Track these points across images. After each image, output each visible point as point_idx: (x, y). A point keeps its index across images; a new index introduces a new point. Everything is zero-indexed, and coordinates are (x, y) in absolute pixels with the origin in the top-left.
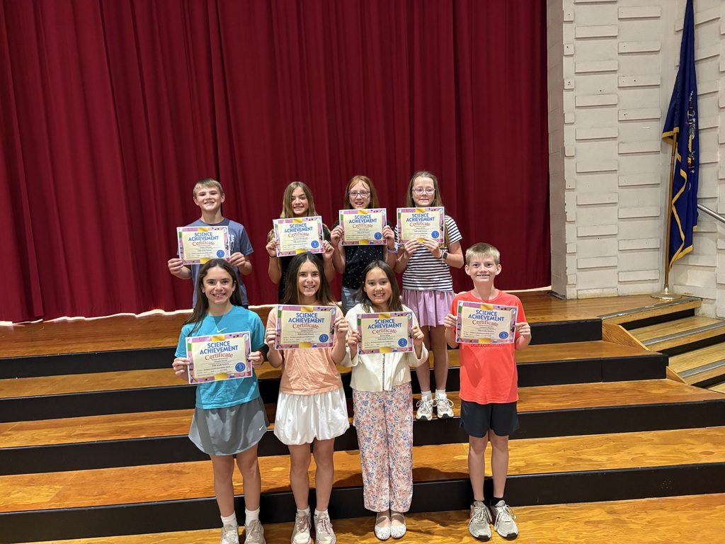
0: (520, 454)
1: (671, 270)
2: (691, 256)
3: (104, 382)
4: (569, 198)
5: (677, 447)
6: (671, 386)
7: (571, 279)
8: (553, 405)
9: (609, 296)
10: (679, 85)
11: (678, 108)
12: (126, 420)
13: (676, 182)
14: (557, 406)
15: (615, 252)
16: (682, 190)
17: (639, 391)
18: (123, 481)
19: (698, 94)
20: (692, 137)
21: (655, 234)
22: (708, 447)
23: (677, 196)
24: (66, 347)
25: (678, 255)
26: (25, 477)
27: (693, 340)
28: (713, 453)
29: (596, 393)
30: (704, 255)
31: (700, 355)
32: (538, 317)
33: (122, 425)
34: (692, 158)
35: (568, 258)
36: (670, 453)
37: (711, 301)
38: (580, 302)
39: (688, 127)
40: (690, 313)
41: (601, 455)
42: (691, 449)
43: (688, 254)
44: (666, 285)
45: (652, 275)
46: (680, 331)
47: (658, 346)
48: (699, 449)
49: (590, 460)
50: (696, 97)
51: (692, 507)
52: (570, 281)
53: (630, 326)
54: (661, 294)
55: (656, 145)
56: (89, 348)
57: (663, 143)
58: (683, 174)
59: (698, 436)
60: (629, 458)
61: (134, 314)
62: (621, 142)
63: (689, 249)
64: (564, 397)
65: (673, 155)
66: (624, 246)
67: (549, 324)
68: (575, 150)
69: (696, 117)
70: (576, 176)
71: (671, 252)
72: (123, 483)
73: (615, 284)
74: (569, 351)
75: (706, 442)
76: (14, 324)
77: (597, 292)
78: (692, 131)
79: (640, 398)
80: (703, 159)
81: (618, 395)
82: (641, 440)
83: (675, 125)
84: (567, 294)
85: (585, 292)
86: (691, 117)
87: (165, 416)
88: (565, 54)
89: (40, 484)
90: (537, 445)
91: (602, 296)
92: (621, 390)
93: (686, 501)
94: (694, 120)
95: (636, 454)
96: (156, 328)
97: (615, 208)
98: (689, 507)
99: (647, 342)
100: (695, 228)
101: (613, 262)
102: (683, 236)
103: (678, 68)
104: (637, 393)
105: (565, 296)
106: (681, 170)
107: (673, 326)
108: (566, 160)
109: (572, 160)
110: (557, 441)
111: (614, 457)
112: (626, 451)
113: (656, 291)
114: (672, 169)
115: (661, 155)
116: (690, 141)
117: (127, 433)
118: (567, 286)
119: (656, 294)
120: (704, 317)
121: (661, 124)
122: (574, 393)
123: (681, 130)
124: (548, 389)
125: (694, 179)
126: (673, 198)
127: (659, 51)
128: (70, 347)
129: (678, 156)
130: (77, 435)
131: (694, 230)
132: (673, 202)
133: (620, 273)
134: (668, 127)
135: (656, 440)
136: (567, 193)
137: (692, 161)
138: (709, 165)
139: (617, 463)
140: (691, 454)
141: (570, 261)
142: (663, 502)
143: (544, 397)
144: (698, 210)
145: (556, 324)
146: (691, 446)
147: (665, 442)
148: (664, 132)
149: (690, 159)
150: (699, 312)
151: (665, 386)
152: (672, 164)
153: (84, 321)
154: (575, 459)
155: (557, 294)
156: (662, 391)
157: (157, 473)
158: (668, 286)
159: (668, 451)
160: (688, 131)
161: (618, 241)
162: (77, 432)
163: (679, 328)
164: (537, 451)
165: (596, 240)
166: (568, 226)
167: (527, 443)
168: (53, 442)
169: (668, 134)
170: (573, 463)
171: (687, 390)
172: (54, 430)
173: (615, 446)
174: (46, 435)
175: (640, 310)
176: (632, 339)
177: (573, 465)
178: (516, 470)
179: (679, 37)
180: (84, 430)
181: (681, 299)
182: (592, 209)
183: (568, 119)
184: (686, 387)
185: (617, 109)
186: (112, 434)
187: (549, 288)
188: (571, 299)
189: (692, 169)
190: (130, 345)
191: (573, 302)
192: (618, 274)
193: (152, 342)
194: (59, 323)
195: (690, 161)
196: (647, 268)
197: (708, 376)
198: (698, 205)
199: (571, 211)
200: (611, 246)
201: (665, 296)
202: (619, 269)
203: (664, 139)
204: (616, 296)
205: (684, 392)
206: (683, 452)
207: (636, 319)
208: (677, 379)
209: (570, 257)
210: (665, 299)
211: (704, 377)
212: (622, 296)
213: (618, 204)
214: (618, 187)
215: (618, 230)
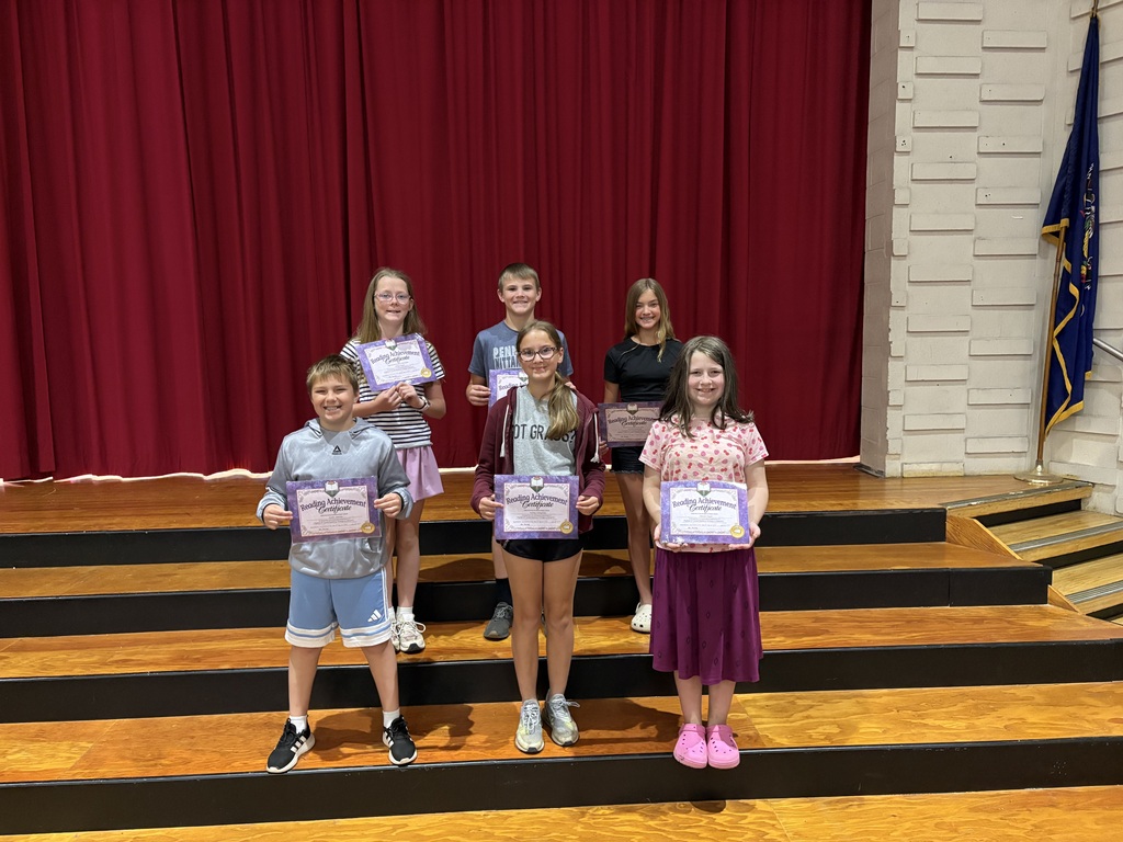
0: (827, 713)
1: (1047, 439)
2: (1079, 417)
3: (159, 579)
4: (896, 319)
5: (1072, 709)
6: (1056, 615)
7: (893, 447)
8: (878, 638)
9: (952, 474)
10: (1072, 153)
11: (1068, 188)
12: (195, 640)
13: (1062, 302)
14: (884, 641)
15: (962, 407)
16: (1071, 314)
17: (1009, 622)
18: (192, 738)
19: (1101, 168)
20: (1089, 234)
21: (1022, 383)
23: (1062, 325)
24: (95, 522)
25: (1060, 415)
26: (29, 727)
27: (1083, 546)
29: (943, 622)
30: (1099, 416)
31: (1093, 570)
32: (846, 502)
33: (187, 647)
34: (1087, 267)
35: (890, 412)
36: (1061, 719)
37: (1107, 488)
38: (905, 482)
39: (1084, 219)
40: (1074, 506)
41: (957, 719)
42: (1093, 714)
43: (1075, 415)
44: (1039, 461)
45: (1017, 445)
46: (1064, 531)
47: (1033, 554)
48: (1105, 714)
49: (940, 727)
50: (1097, 173)
51: (1099, 805)
52: (891, 450)
53: (991, 520)
54: (1030, 474)
55: (1032, 245)
56: (135, 524)
57: (1042, 242)
58: (1074, 290)
59: (1101, 694)
60: (1000, 725)
61: (201, 475)
62: (979, 238)
63: (1077, 407)
64: (893, 626)
65: (1059, 260)
66: (977, 398)
67: (866, 513)
68: (909, 247)
69: (1097, 204)
70: (909, 288)
71: (1049, 410)
72: (193, 741)
73: (962, 456)
74: (898, 556)
75: (1116, 704)
76: (7, 483)
77: (933, 468)
78: (1090, 225)
79: (1011, 632)
80: (1103, 271)
81: (975, 626)
82: (1016, 699)
83: (1063, 214)
84: (887, 468)
85: (915, 467)
86: (1088, 204)
87: (258, 636)
88: (899, 97)
89: (56, 740)
90: (854, 700)
91: (940, 474)
92: (980, 620)
93: (1090, 795)
94: (1093, 208)
95: (1010, 720)
96: (240, 497)
97: (965, 339)
98: (1095, 804)
99: (1019, 547)
100: (1088, 376)
101: (959, 422)
102: (1069, 387)
103: (1071, 129)
104: (1006, 624)
105: (882, 473)
106: (1071, 285)
107: (1051, 524)
108: (894, 262)
109: (904, 263)
110: (885, 695)
111: (977, 722)
112: (995, 714)
113: (1023, 470)
114: (1056, 281)
115: (1038, 262)
116: (1086, 241)
117: (198, 660)
118: (887, 457)
119: (1024, 474)
120: (1095, 512)
121: (1041, 214)
122: (909, 622)
123: (1072, 223)
124: (868, 614)
125: (1089, 299)
126: (1056, 326)
127: (1041, 101)
128: (102, 521)
129: (1066, 263)
130: (117, 662)
131: (1087, 378)
132: (1056, 333)
133: (969, 440)
134: (1052, 218)
135: (1039, 699)
136: (892, 313)
137: (1088, 270)
138: (1114, 278)
139: (982, 732)
140: (1094, 721)
141: (893, 419)
142: (1054, 795)
143: (862, 625)
144: (1094, 348)
145: (876, 513)
146: (1092, 709)
147: (1053, 702)
148: (1044, 225)
149: (1084, 268)
150: (1088, 505)
151: (1045, 615)
152: (1056, 275)
153: (120, 482)
154: (917, 725)
155: (869, 468)
156: (1044, 623)
157: (248, 726)
158: (1042, 464)
159: (1059, 715)
160: (1084, 225)
161: (968, 390)
162: (116, 658)
163: (1063, 527)
164: (854, 710)
165: (933, 388)
166: (892, 365)
167: (836, 697)
168: (78, 672)
169: (1051, 229)
170: (913, 731)
171: (1081, 622)
172: (78, 653)
173: (975, 706)
174: (64, 660)
175: (1003, 497)
176: (993, 541)
177: (914, 734)
178: (826, 739)
179: (1075, 81)
180: (127, 654)
181: (1061, 483)
182: (930, 339)
183: (900, 197)
184: (1080, 617)
185: (975, 186)
186: (173, 661)
187: (856, 459)
188: (893, 478)
189: (1087, 284)
190: (200, 522)
191: (895, 482)
192: (966, 440)
193: (237, 517)
194: (76, 484)
195: (1084, 272)
196: (1010, 434)
197: (1108, 602)
198: (1095, 340)
199: (898, 340)
200: (957, 397)
201: (1037, 478)
202: (967, 434)
203: (1044, 236)
204: (962, 474)
205: (1078, 625)
206: (1083, 719)
207: (996, 511)
208: (1065, 606)
209: (893, 412)
210: (1038, 483)
211: (1103, 604)
212: (970, 476)
213: (970, 333)
214: (971, 307)
215: (969, 373)
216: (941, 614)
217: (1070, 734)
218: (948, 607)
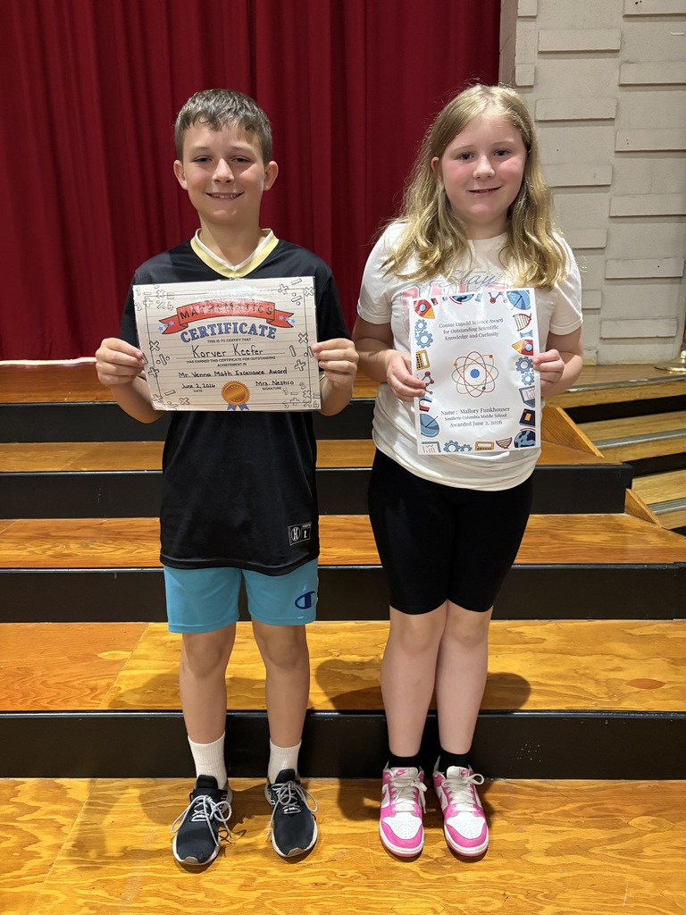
5: (585, 661)
15: (598, 281)
21: (676, 251)
22: (657, 668)
28: (660, 684)
36: (559, 677)
42: (614, 669)
45: (664, 329)
47: (630, 452)
48: (631, 672)
51: (576, 816)
54: (671, 361)
59: (645, 638)
62: (627, 62)
66: (615, 271)
68: (536, 74)
73: (595, 342)
79: (543, 549)
93: (567, 797)
97: (604, 196)
98: (566, 814)
99: (606, 443)
101: (593, 300)
107: (679, 418)
109: (529, 96)
113: (666, 357)
133: (604, 323)
140: (608, 682)
146: (617, 663)
159: (561, 670)
161: (606, 261)
175: (618, 385)
183: (525, 7)
184: (655, 531)
192: (601, 323)
196: (655, 315)
200: (592, 268)
201: (680, 366)
202: (603, 314)
204: (594, 364)
205: (647, 542)
206: (592, 677)
207: (606, 401)
208: (642, 516)
210: (676, 370)
212: (604, 366)
213: (611, 188)
214: (613, 154)
215: (607, 239)
217: (554, 702)
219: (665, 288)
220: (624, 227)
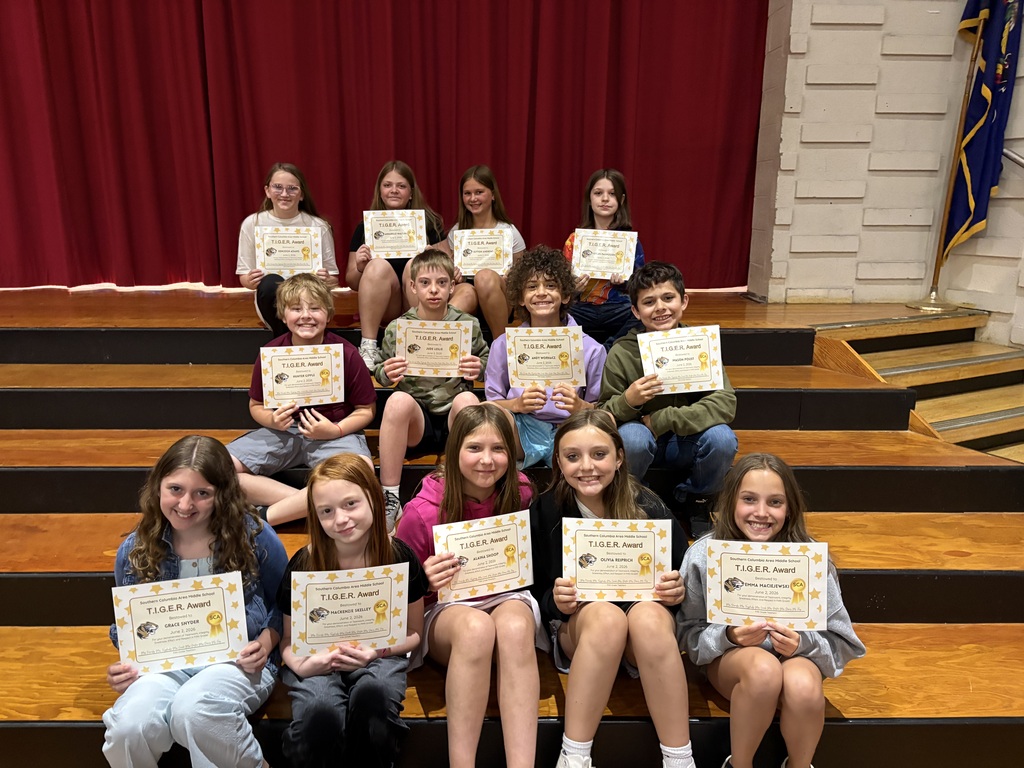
1: (945, 264)
2: (981, 239)
4: (789, 128)
5: (906, 540)
6: (912, 441)
7: (777, 270)
9: (839, 301)
13: (974, 106)
15: (856, 227)
16: (981, 122)
17: (857, 447)
20: (1010, 26)
21: (925, 202)
22: (963, 544)
23: (972, 133)
25: (961, 236)
27: (965, 375)
28: (970, 554)
29: (787, 445)
30: (1003, 238)
31: (971, 401)
34: (1004, 65)
35: (776, 232)
36: (889, 549)
37: (1005, 317)
38: (789, 307)
39: (1007, 8)
40: (968, 335)
42: (931, 545)
43: (977, 236)
44: (934, 288)
45: (914, 272)
46: (945, 359)
47: (904, 380)
48: (944, 546)
51: (919, 644)
52: (775, 273)
53: (864, 346)
54: (923, 301)
55: (946, 42)
57: (959, 40)
58: (986, 92)
59: (947, 526)
61: (65, 287)
62: (890, 35)
63: (980, 226)
65: (974, 60)
66: (873, 218)
68: (808, 43)
70: (805, 91)
71: (950, 231)
73: (851, 282)
74: (752, 376)
75: (960, 536)
77: (820, 294)
78: (1012, 16)
79: (854, 456)
81: (819, 450)
82: (845, 525)
83: (983, 5)
84: (770, 294)
85: (800, 293)
91: (827, 301)
92: (828, 443)
93: (909, 633)
97: (865, 152)
98: (912, 643)
99: (885, 373)
100: (995, 191)
101: (851, 245)
102: (972, 204)
104: (853, 448)
105: (765, 298)
106: (984, 86)
108: (791, 61)
109: (802, 62)
113: (917, 299)
114: (968, 85)
115: (953, 63)
116: (1005, 35)
118: (771, 281)
119: (916, 302)
120: (989, 342)
121: (960, 8)
123: (992, 14)
125: (1003, 103)
126: (964, 137)
129: (981, 63)
131: (992, 195)
132: (964, 143)
133: (860, 265)
134: (971, 10)
135: (872, 527)
136: (786, 120)
137: (1004, 70)
140: (929, 553)
141: (780, 241)
142: (867, 630)
144: (1003, 159)
146: (930, 541)
147: (887, 531)
148: (963, 19)
149: (1000, 66)
150: (983, 335)
151: (904, 441)
152: (970, 77)
155: (755, 296)
156: (897, 448)
158: (936, 291)
159: (890, 545)
160: (1005, 14)
161: (864, 210)
163: (945, 355)
165: (826, 207)
166: (781, 178)
169: (969, 23)
171: (943, 450)
175: (883, 322)
176: (860, 365)
181: (954, 311)
182: (825, 152)
184: (940, 444)
187: (744, 288)
188: (775, 304)
189: (1001, 86)
191: (777, 307)
192: (857, 265)
195: (1000, 71)
196: (907, 260)
197: (980, 432)
198: (1005, 150)
199: (789, 152)
200: (852, 215)
201: (929, 305)
202: (859, 258)
203: (960, 31)
204: (850, 302)
205: (936, 452)
206: (916, 550)
207: (874, 336)
208: (926, 432)
209: (780, 232)
210: (928, 310)
211: (973, 434)
212: (859, 304)
213: (871, 145)
214: (874, 115)
215: (866, 190)
216: (787, 437)
217: (894, 565)
218: (798, 431)
219: (915, 234)
220: (880, 180)
